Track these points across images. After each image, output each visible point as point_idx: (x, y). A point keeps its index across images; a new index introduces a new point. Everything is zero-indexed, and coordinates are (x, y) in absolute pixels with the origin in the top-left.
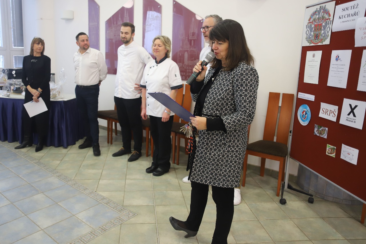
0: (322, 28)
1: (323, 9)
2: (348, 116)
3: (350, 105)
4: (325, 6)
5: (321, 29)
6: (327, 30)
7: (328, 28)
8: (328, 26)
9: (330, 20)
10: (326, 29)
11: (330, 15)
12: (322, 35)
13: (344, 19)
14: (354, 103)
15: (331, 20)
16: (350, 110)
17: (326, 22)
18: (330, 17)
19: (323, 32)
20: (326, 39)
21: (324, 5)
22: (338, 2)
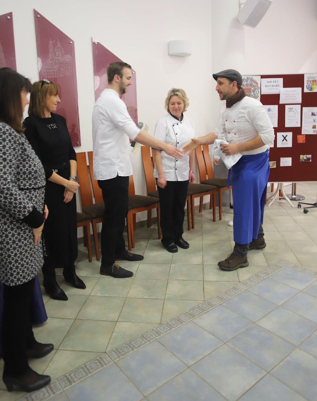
0: (252, 91)
1: (250, 79)
2: (283, 142)
3: (283, 136)
4: (252, 78)
5: (250, 92)
6: (256, 93)
7: (257, 91)
8: (256, 90)
9: (258, 86)
11: (258, 84)
13: (269, 87)
14: (285, 134)
16: (283, 138)
17: (255, 88)
18: (258, 85)
19: (252, 94)
20: (257, 97)
22: (263, 77)
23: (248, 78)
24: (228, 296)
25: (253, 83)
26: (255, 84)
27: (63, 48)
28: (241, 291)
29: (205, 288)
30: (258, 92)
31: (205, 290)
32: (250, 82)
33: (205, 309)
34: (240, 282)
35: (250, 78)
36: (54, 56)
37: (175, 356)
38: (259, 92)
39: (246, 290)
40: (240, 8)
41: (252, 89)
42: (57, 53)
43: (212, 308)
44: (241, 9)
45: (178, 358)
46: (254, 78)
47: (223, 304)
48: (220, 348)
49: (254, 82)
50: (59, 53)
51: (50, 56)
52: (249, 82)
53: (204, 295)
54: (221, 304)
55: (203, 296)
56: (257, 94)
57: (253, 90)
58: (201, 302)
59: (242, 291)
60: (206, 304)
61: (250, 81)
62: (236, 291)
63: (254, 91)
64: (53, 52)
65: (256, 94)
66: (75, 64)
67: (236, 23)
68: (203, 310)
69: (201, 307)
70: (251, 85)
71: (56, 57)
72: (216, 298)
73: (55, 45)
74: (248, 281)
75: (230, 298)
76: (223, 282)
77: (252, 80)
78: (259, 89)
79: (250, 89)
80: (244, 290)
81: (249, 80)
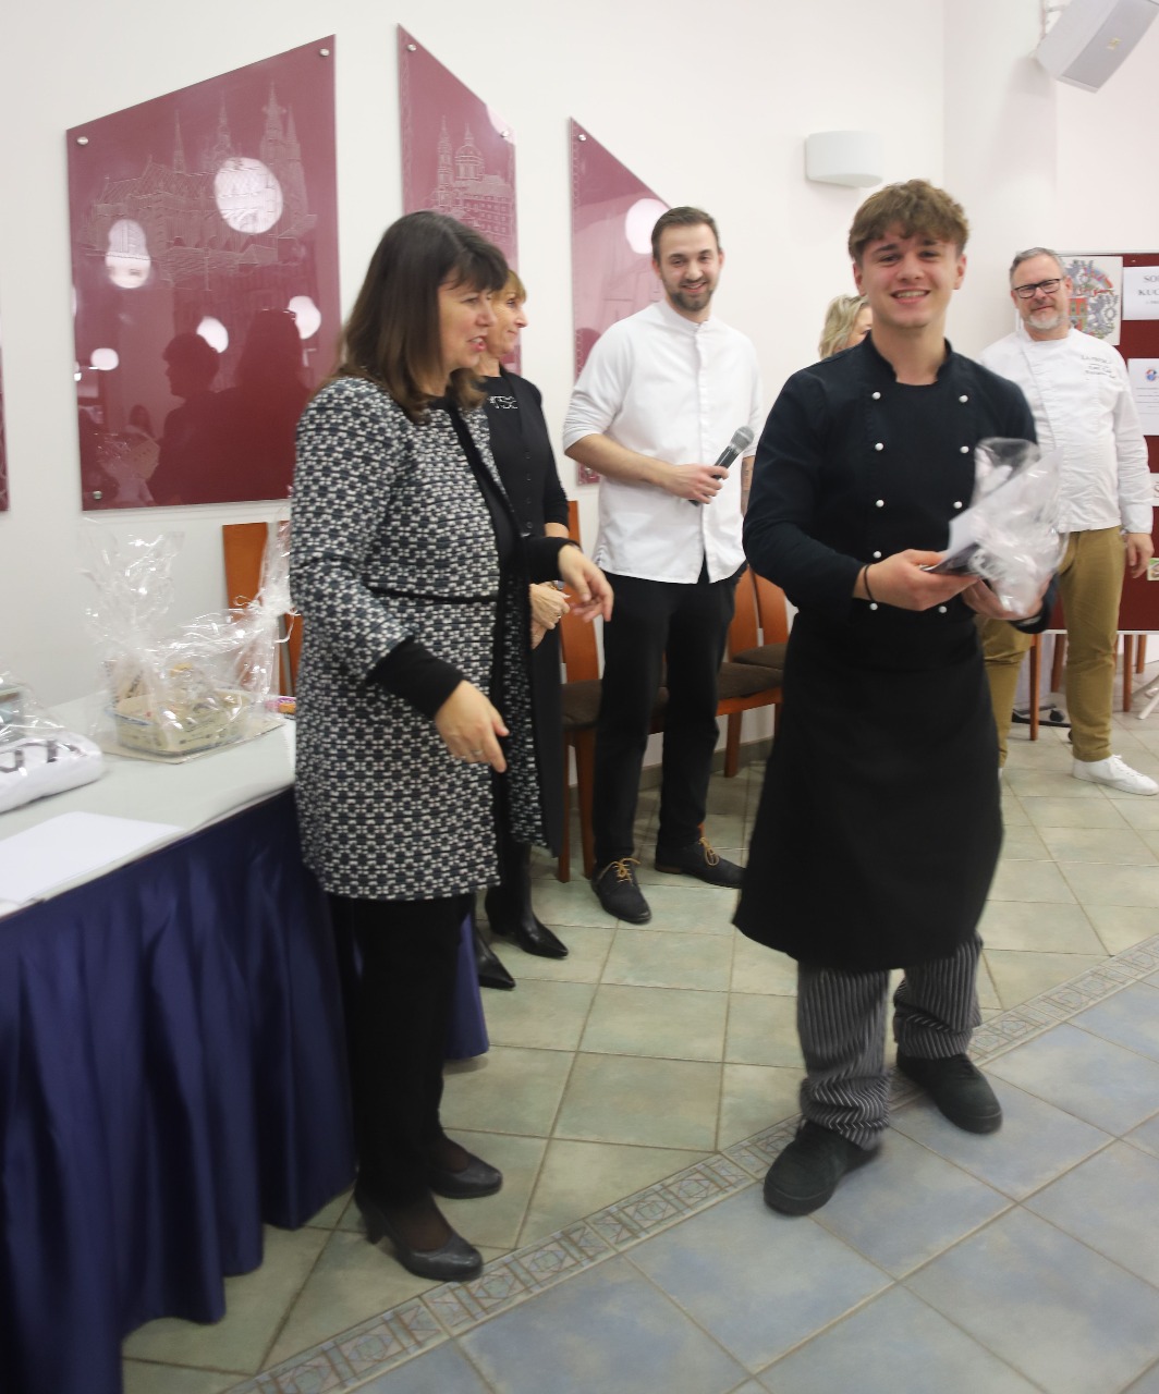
0: (1089, 309)
1: (1085, 269)
4: (1091, 262)
5: (1084, 310)
6: (1106, 315)
7: (1107, 310)
8: (1106, 306)
9: (1111, 292)
10: (1103, 313)
11: (1110, 286)
12: (1090, 325)
13: (1152, 297)
15: (1115, 293)
17: (1100, 297)
18: (1112, 289)
19: (1091, 317)
20: (1106, 334)
21: (1087, 260)
22: (1131, 260)
23: (1075, 262)
24: (1085, 999)
25: (1094, 282)
26: (1101, 286)
27: (480, 153)
28: (1123, 983)
29: (993, 970)
30: (1110, 314)
31: (997, 978)
32: (1085, 279)
33: (1016, 1035)
34: (1111, 956)
35: (1083, 262)
36: (451, 178)
37: (960, 1168)
38: (1114, 312)
39: (1140, 981)
40: (1044, 22)
41: (1092, 300)
42: (462, 169)
43: (1038, 1032)
44: (1049, 28)
45: (973, 1176)
46: (1100, 264)
47: (1075, 1022)
48: (1106, 1151)
49: (1099, 279)
50: (467, 169)
51: (441, 177)
52: (1080, 279)
53: (996, 991)
54: (1065, 1022)
55: (994, 995)
56: (1110, 319)
57: (1093, 306)
58: (994, 1013)
59: (1130, 983)
60: (1013, 1019)
61: (1085, 275)
62: (1108, 985)
63: (1097, 309)
64: (448, 166)
65: (1105, 319)
66: (514, 207)
67: (1033, 70)
68: (1010, 1038)
69: (999, 1027)
70: (1088, 287)
71: (458, 184)
72: (1043, 1003)
73: (457, 139)
74: (1139, 953)
75: (1092, 1003)
76: (1050, 955)
77: (1091, 272)
78: (1115, 302)
79: (1084, 300)
80: (1134, 981)
81: (1082, 271)
